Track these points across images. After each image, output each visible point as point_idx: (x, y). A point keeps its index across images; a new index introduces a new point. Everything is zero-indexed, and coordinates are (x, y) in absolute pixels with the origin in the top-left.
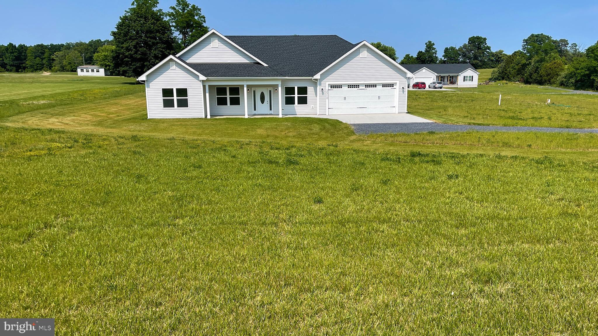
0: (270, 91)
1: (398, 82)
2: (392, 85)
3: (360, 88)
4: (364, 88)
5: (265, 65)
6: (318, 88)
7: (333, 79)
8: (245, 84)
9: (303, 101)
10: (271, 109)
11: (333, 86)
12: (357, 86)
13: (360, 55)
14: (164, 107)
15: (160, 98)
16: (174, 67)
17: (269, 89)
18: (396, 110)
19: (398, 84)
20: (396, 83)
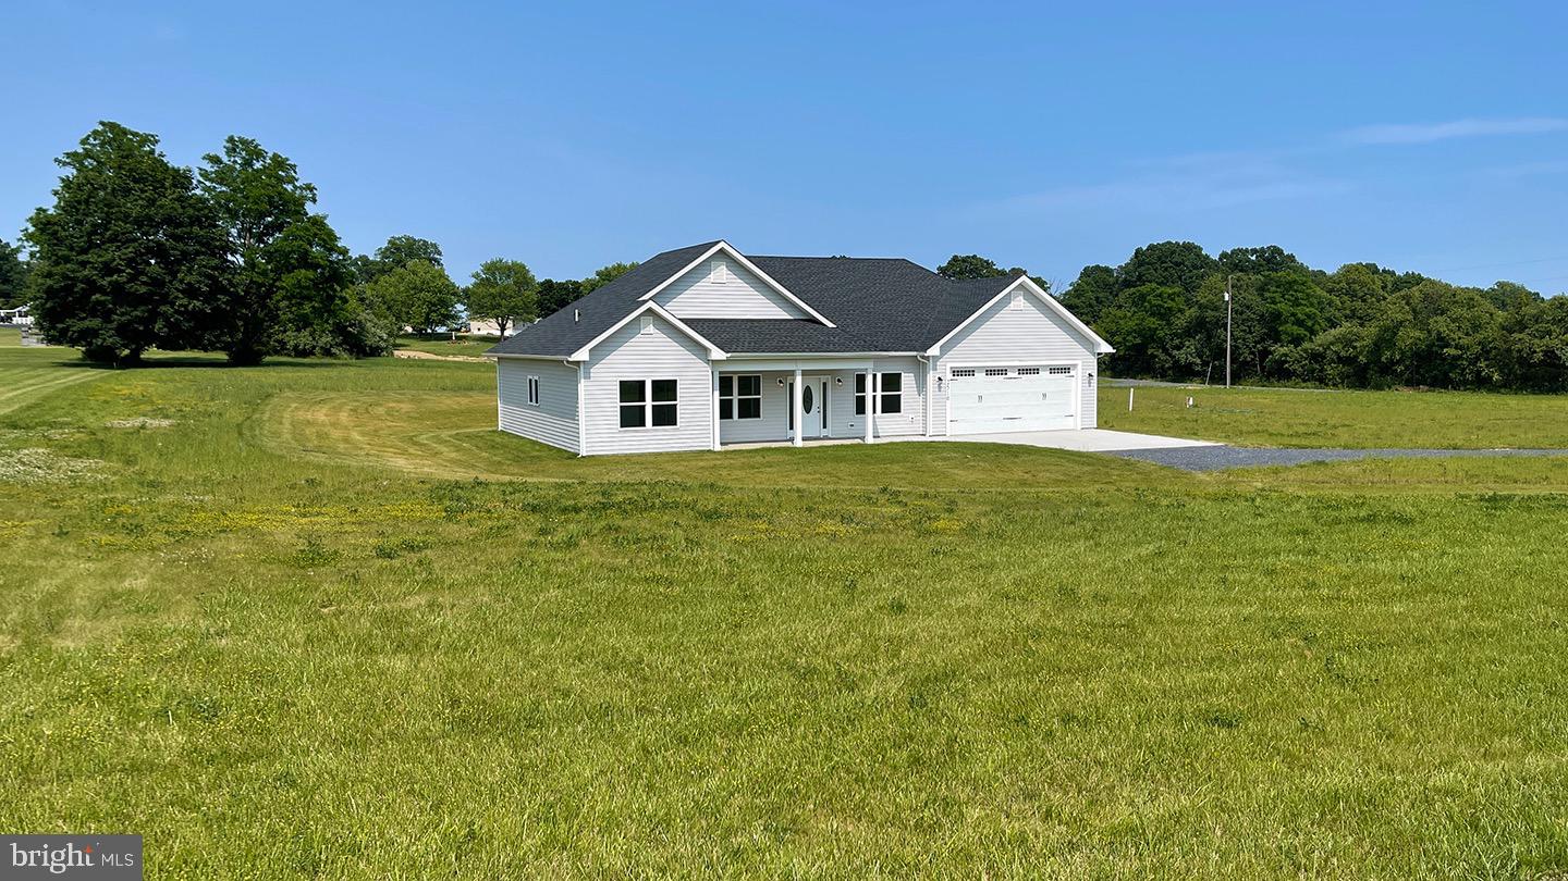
0: (825, 384)
1: (1079, 362)
2: (1065, 370)
3: (1010, 375)
4: (1016, 375)
5: (831, 325)
6: (931, 377)
7: (958, 357)
8: (799, 367)
9: (891, 405)
10: (825, 427)
11: (957, 373)
12: (1002, 371)
13: (1012, 305)
14: (622, 427)
15: (614, 404)
16: (651, 329)
17: (823, 379)
18: (1075, 423)
19: (1080, 367)
20: (1075, 366)
